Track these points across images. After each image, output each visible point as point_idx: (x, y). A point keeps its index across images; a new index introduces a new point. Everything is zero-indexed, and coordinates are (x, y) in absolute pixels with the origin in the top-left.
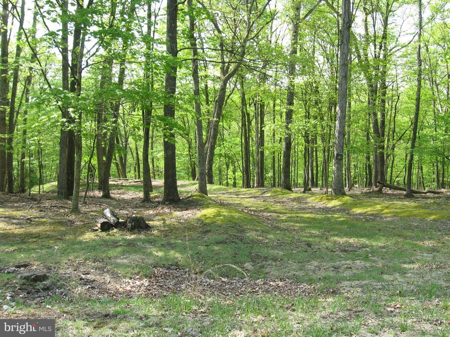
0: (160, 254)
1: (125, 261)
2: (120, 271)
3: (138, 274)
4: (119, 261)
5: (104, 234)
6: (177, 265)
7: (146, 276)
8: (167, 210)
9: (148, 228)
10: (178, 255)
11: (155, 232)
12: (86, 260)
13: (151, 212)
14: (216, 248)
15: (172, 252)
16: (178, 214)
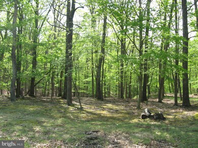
0: (159, 134)
1: (140, 135)
2: (133, 140)
3: (142, 143)
4: (137, 135)
5: (143, 120)
6: (165, 140)
7: (145, 144)
8: (181, 111)
9: (164, 119)
10: (168, 135)
11: (167, 122)
12: (123, 132)
13: (173, 111)
14: (191, 134)
15: (165, 134)
16: (186, 113)
